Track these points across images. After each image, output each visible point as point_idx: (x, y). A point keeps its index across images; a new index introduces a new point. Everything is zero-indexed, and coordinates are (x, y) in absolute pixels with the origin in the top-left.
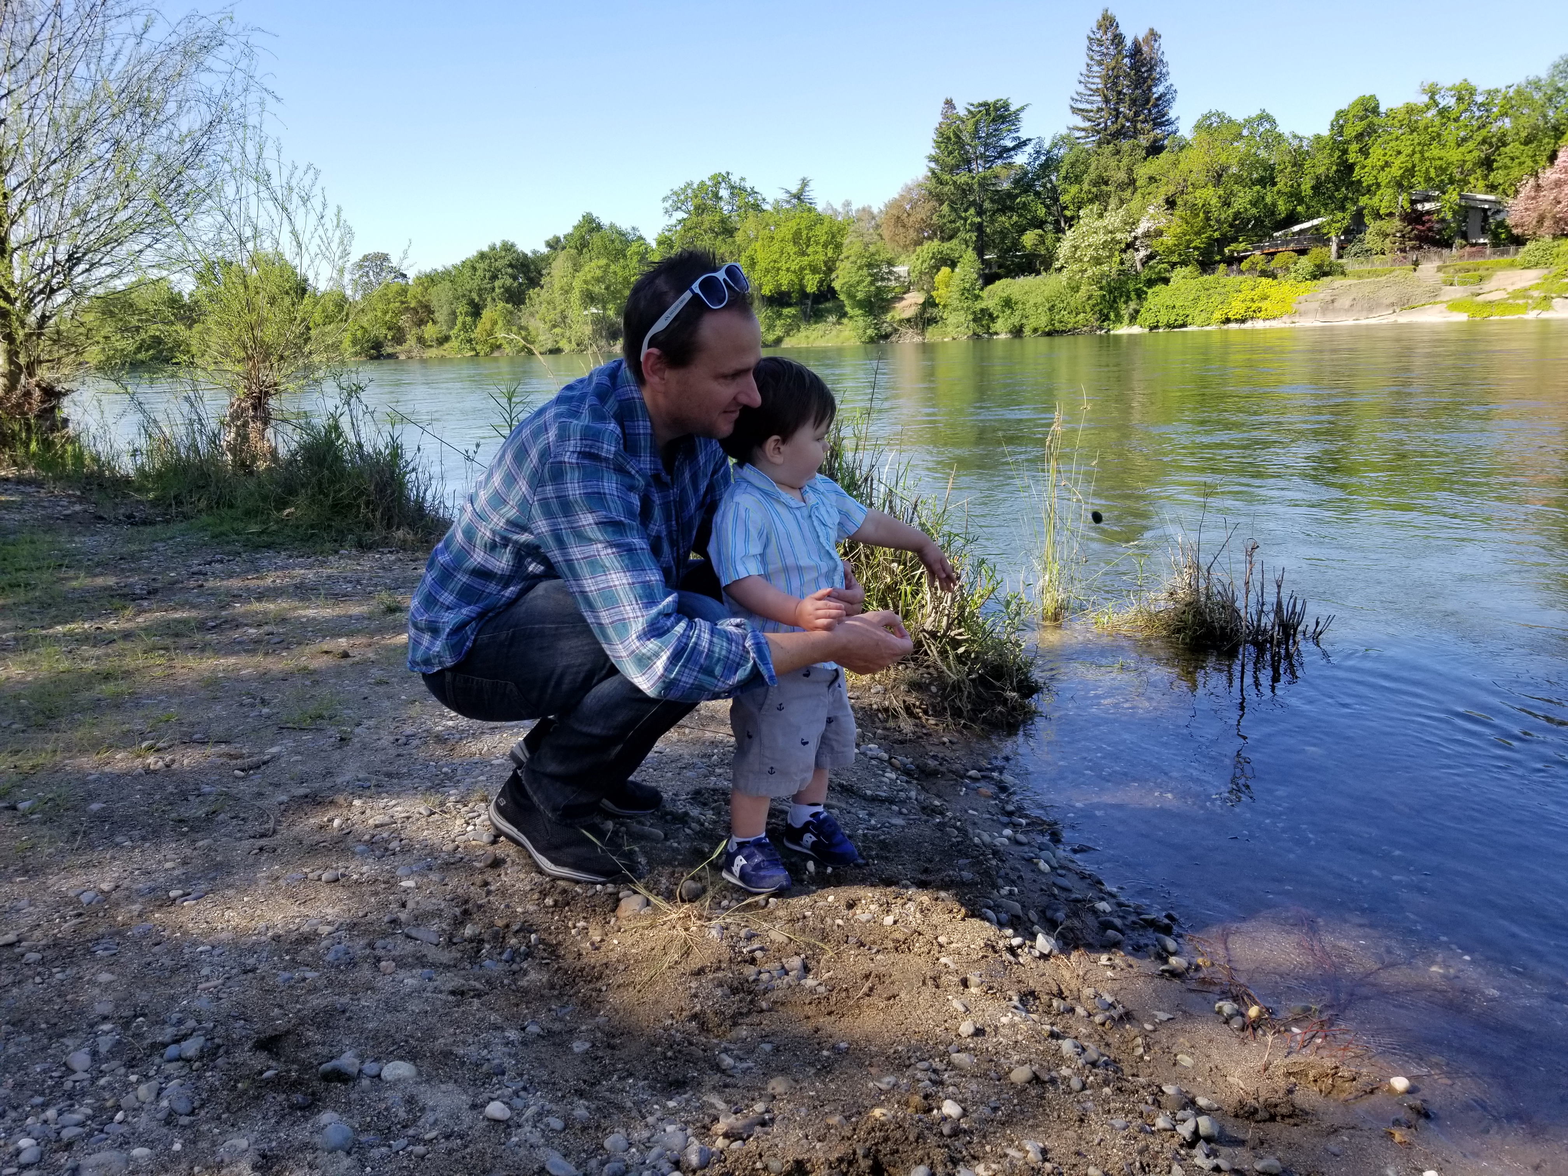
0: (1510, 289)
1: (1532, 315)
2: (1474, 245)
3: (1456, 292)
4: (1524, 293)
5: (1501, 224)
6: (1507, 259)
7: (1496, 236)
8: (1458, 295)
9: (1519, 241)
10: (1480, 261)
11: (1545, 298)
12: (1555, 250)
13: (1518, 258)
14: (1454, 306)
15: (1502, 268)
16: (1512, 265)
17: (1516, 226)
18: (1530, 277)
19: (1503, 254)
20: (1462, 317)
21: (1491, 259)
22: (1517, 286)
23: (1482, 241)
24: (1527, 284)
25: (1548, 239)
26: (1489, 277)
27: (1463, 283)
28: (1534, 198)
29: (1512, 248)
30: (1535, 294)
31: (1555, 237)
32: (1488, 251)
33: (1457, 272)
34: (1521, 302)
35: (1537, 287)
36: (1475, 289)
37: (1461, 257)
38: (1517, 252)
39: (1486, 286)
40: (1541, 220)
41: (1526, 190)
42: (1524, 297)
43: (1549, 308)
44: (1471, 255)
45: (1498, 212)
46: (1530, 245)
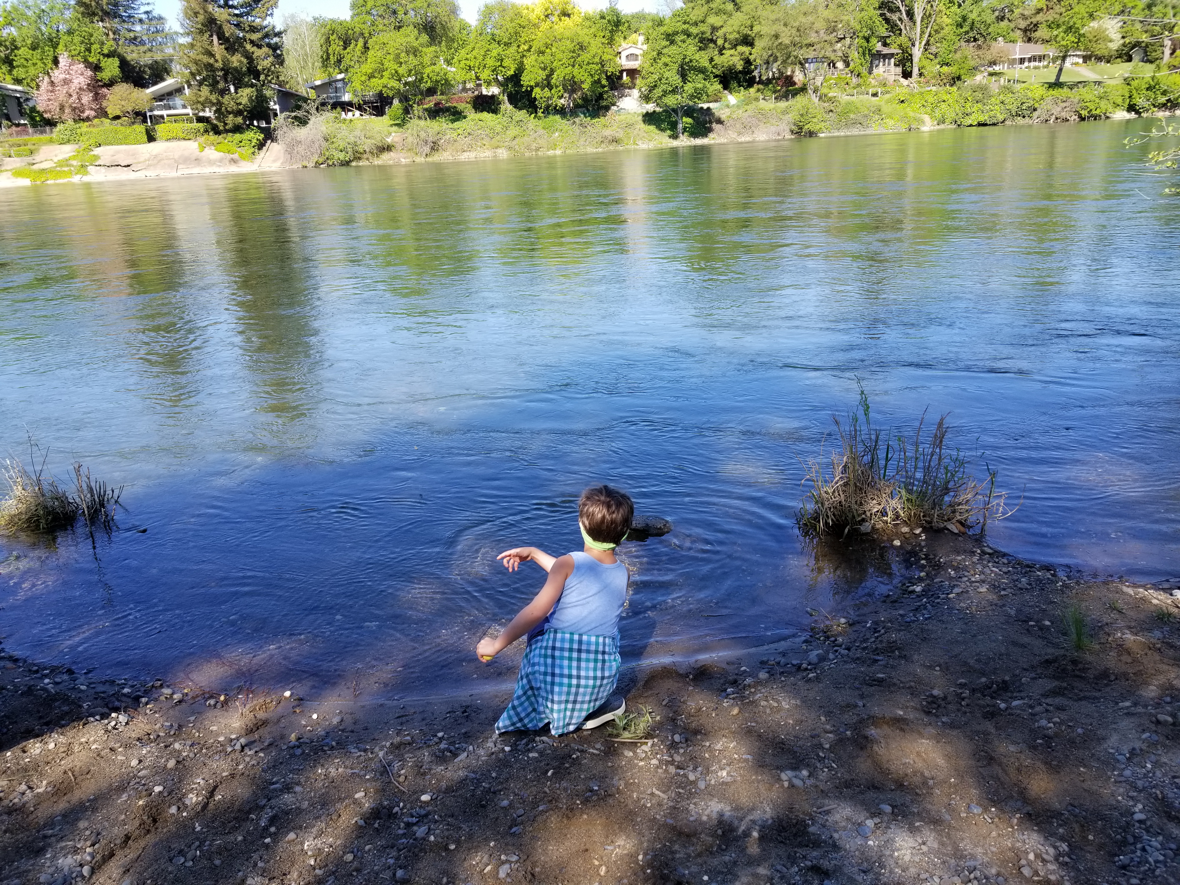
0: (56, 160)
1: (76, 179)
2: (18, 125)
3: (15, 163)
4: (66, 162)
5: (33, 109)
6: (44, 137)
7: (32, 119)
8: (18, 165)
9: (51, 123)
10: (26, 138)
11: (82, 166)
12: (78, 131)
13: (54, 135)
14: (18, 173)
15: (45, 144)
16: (51, 141)
17: (45, 112)
18: (66, 151)
19: (42, 132)
20: (26, 182)
21: (33, 137)
22: (61, 157)
23: (22, 122)
24: (67, 156)
25: (71, 122)
26: (37, 150)
27: (19, 155)
28: (51, 92)
29: (48, 128)
30: (75, 163)
31: (75, 121)
32: (30, 130)
33: (11, 146)
34: (66, 169)
35: (74, 157)
36: (29, 159)
37: (11, 135)
38: (51, 132)
39: (38, 158)
40: (62, 108)
41: (45, 85)
42: (67, 166)
43: (87, 173)
44: (18, 134)
45: (27, 100)
46: (60, 127)
